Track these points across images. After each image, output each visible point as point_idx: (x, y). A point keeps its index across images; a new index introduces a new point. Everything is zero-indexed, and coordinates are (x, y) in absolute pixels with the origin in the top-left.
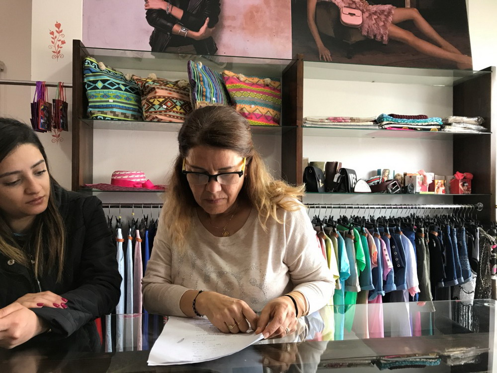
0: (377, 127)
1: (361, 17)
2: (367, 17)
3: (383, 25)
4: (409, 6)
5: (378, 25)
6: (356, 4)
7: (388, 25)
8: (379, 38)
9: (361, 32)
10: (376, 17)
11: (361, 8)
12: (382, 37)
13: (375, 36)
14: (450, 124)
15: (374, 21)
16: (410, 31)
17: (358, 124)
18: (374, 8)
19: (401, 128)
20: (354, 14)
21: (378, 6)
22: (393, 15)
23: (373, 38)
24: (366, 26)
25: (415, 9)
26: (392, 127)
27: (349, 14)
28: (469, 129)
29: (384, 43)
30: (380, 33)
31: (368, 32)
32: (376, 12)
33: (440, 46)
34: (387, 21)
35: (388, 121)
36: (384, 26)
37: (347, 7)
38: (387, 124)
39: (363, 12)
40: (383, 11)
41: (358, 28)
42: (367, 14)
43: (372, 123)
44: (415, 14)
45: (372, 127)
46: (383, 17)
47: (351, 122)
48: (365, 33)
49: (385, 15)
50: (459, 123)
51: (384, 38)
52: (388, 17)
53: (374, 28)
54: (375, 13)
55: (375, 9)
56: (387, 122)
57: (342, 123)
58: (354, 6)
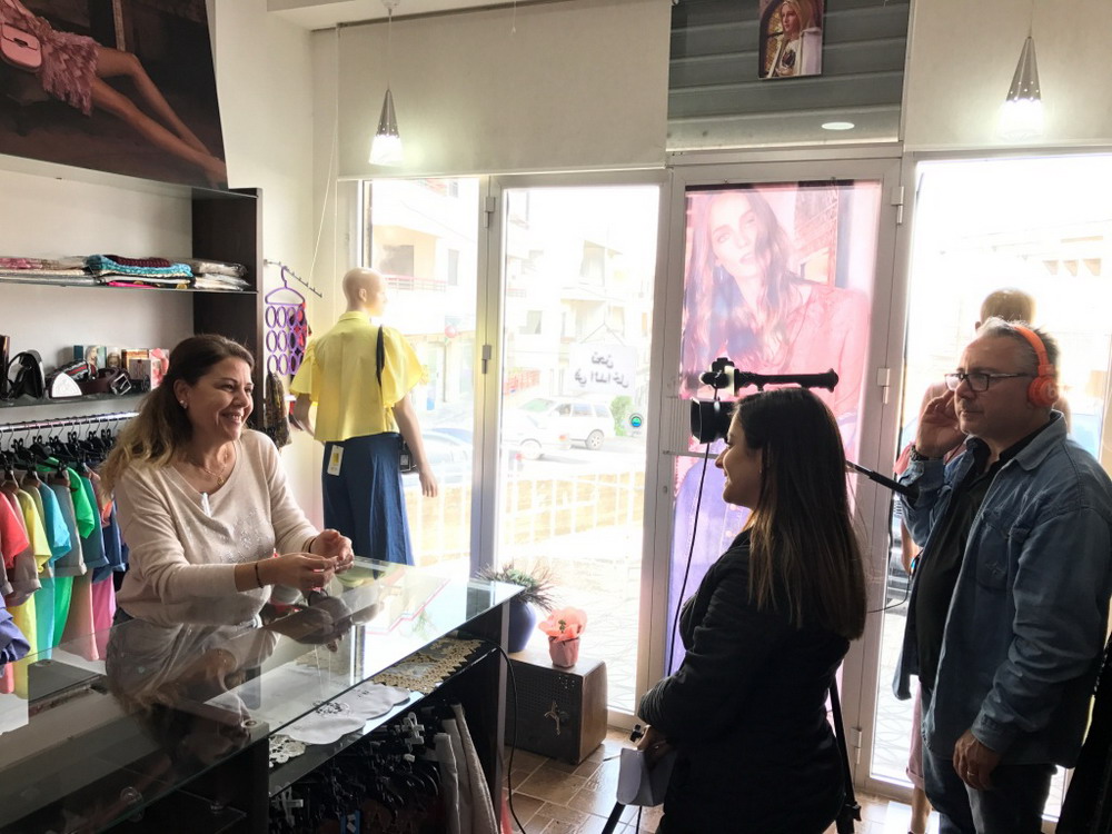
0: (91, 281)
1: (39, 51)
2: (50, 54)
3: (80, 77)
4: (123, 48)
5: (71, 74)
6: (27, 22)
7: (91, 77)
8: (74, 100)
9: (42, 83)
10: (66, 57)
11: (37, 32)
12: (81, 101)
13: (67, 95)
14: (201, 275)
15: (64, 66)
16: (131, 99)
17: (58, 273)
18: (63, 38)
19: (132, 282)
20: (26, 44)
21: (69, 34)
22: (97, 59)
23: (63, 98)
24: (49, 72)
25: (134, 56)
26: (117, 281)
27: (16, 40)
28: (227, 283)
29: (85, 113)
30: (76, 92)
31: (54, 86)
32: (66, 46)
33: (178, 135)
34: (87, 69)
35: (110, 269)
36: (83, 78)
37: (11, 25)
38: (108, 275)
39: (42, 42)
40: (79, 48)
41: (33, 74)
42: (49, 49)
43: (82, 273)
44: (133, 65)
45: (82, 281)
46: (79, 60)
47: (43, 269)
48: (49, 88)
49: (83, 57)
50: (213, 273)
51: (85, 103)
52: (88, 62)
53: (65, 78)
54: (64, 48)
55: (64, 40)
56: (108, 272)
57: (27, 272)
58: (24, 26)
